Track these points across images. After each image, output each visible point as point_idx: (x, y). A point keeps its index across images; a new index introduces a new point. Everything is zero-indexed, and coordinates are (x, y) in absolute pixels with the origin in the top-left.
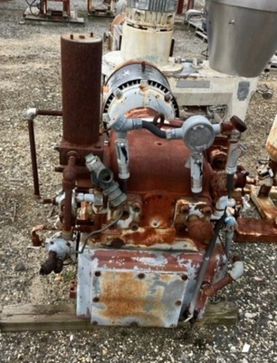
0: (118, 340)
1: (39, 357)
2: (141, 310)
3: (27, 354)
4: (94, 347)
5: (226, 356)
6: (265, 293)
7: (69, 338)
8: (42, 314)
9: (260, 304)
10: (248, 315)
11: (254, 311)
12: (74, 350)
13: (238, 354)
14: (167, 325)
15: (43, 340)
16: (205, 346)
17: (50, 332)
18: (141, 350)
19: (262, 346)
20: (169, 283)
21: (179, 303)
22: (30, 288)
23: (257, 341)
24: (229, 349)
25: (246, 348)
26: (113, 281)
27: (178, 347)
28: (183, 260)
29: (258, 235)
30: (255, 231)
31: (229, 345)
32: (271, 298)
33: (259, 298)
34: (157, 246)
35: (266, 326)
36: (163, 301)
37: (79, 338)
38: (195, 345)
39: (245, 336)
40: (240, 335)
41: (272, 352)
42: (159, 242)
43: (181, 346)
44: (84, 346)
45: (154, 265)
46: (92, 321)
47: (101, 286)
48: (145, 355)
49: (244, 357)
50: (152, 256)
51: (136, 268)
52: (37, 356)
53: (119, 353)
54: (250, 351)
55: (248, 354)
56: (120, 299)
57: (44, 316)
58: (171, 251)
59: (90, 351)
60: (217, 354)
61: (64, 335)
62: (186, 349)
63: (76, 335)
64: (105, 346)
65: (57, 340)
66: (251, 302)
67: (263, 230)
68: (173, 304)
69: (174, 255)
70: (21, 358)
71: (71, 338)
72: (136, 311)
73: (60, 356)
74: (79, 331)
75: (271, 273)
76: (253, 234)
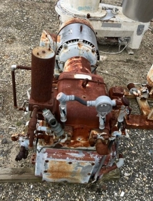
0: (57, 189)
1: (14, 198)
2: (70, 176)
3: (7, 196)
4: (43, 192)
5: (112, 199)
6: (136, 161)
7: (30, 186)
8: (16, 174)
9: (133, 168)
10: (126, 174)
11: (129, 172)
12: (33, 194)
13: (118, 197)
14: (83, 182)
15: (16, 188)
16: (101, 192)
17: (20, 183)
18: (68, 195)
19: (131, 193)
20: (85, 166)
21: (89, 174)
22: (10, 154)
23: (129, 190)
24: (113, 195)
25: (122, 194)
26: (55, 164)
27: (88, 193)
28: (93, 155)
29: (137, 125)
30: (136, 123)
31: (114, 192)
32: (139, 164)
33: (133, 164)
34: (80, 148)
35: (134, 181)
36: (81, 173)
37: (36, 186)
38: (97, 192)
39: (123, 187)
40: (120, 186)
41: (135, 196)
42: (81, 146)
43: (89, 192)
44: (38, 192)
45: (78, 157)
46: (43, 180)
47: (48, 166)
48: (70, 197)
49: (121, 199)
50: (77, 153)
51: (68, 158)
52: (12, 197)
53: (57, 196)
54: (124, 196)
55: (123, 197)
56: (58, 172)
57: (17, 175)
58: (87, 150)
59: (41, 195)
60: (107, 197)
61: (28, 185)
62: (92, 194)
63: (34, 185)
64: (49, 192)
65: (23, 188)
66: (129, 166)
67: (140, 122)
68: (87, 174)
69: (88, 152)
70: (4, 199)
71: (31, 187)
72: (67, 176)
73: (25, 197)
74: (36, 183)
75: (141, 149)
76: (134, 125)
